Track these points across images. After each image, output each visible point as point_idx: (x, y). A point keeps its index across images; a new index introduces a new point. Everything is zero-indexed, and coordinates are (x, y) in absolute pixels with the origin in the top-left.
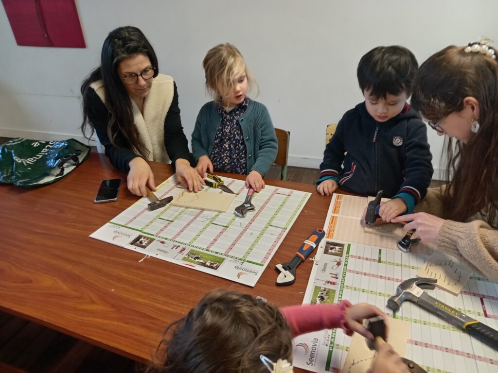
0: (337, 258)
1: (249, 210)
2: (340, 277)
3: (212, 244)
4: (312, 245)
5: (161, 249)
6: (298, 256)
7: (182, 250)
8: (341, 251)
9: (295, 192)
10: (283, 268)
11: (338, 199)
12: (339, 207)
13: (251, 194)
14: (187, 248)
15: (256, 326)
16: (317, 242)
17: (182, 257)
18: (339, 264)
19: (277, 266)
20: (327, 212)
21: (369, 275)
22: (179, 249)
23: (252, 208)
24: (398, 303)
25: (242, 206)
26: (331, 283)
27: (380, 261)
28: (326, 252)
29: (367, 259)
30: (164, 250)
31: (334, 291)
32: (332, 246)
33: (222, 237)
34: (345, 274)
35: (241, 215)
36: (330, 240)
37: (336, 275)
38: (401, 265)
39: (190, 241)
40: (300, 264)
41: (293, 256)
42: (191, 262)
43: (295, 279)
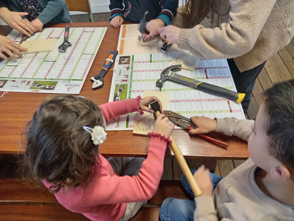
0: (127, 65)
1: (68, 46)
2: (129, 76)
3: (47, 74)
4: (111, 61)
5: (13, 85)
6: (103, 70)
7: (28, 83)
8: (129, 61)
9: (97, 28)
10: (95, 78)
11: (124, 28)
12: (125, 33)
13: (67, 36)
14: (31, 81)
15: (77, 111)
16: (114, 59)
17: (29, 87)
18: (128, 69)
19: (91, 78)
20: (118, 38)
21: (145, 71)
22: (26, 83)
23: (70, 44)
24: (162, 83)
25: (63, 45)
26: (125, 81)
27: (151, 61)
28: (120, 63)
29: (144, 62)
30: (15, 85)
31: (127, 85)
32: (123, 59)
33: (53, 68)
34: (132, 74)
35: (63, 51)
36: (122, 55)
37: (127, 75)
38: (163, 61)
39: (32, 76)
40: (105, 74)
41: (100, 70)
42: (36, 88)
43: (103, 84)
